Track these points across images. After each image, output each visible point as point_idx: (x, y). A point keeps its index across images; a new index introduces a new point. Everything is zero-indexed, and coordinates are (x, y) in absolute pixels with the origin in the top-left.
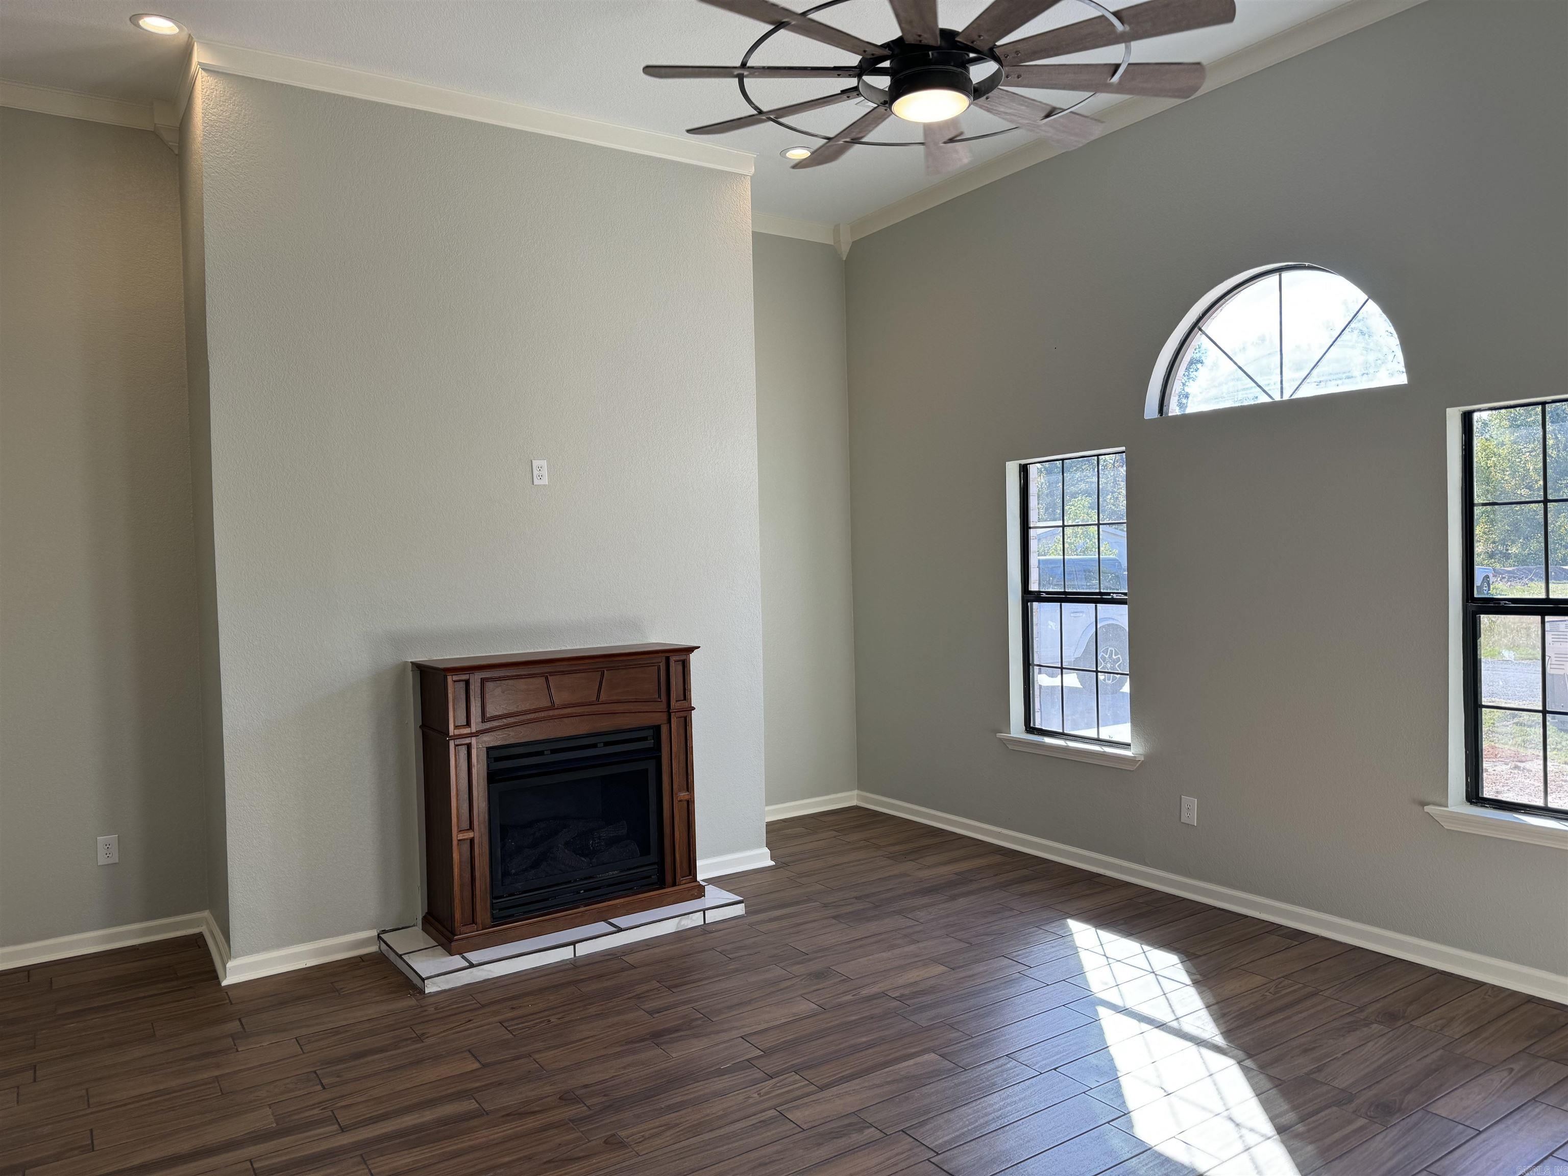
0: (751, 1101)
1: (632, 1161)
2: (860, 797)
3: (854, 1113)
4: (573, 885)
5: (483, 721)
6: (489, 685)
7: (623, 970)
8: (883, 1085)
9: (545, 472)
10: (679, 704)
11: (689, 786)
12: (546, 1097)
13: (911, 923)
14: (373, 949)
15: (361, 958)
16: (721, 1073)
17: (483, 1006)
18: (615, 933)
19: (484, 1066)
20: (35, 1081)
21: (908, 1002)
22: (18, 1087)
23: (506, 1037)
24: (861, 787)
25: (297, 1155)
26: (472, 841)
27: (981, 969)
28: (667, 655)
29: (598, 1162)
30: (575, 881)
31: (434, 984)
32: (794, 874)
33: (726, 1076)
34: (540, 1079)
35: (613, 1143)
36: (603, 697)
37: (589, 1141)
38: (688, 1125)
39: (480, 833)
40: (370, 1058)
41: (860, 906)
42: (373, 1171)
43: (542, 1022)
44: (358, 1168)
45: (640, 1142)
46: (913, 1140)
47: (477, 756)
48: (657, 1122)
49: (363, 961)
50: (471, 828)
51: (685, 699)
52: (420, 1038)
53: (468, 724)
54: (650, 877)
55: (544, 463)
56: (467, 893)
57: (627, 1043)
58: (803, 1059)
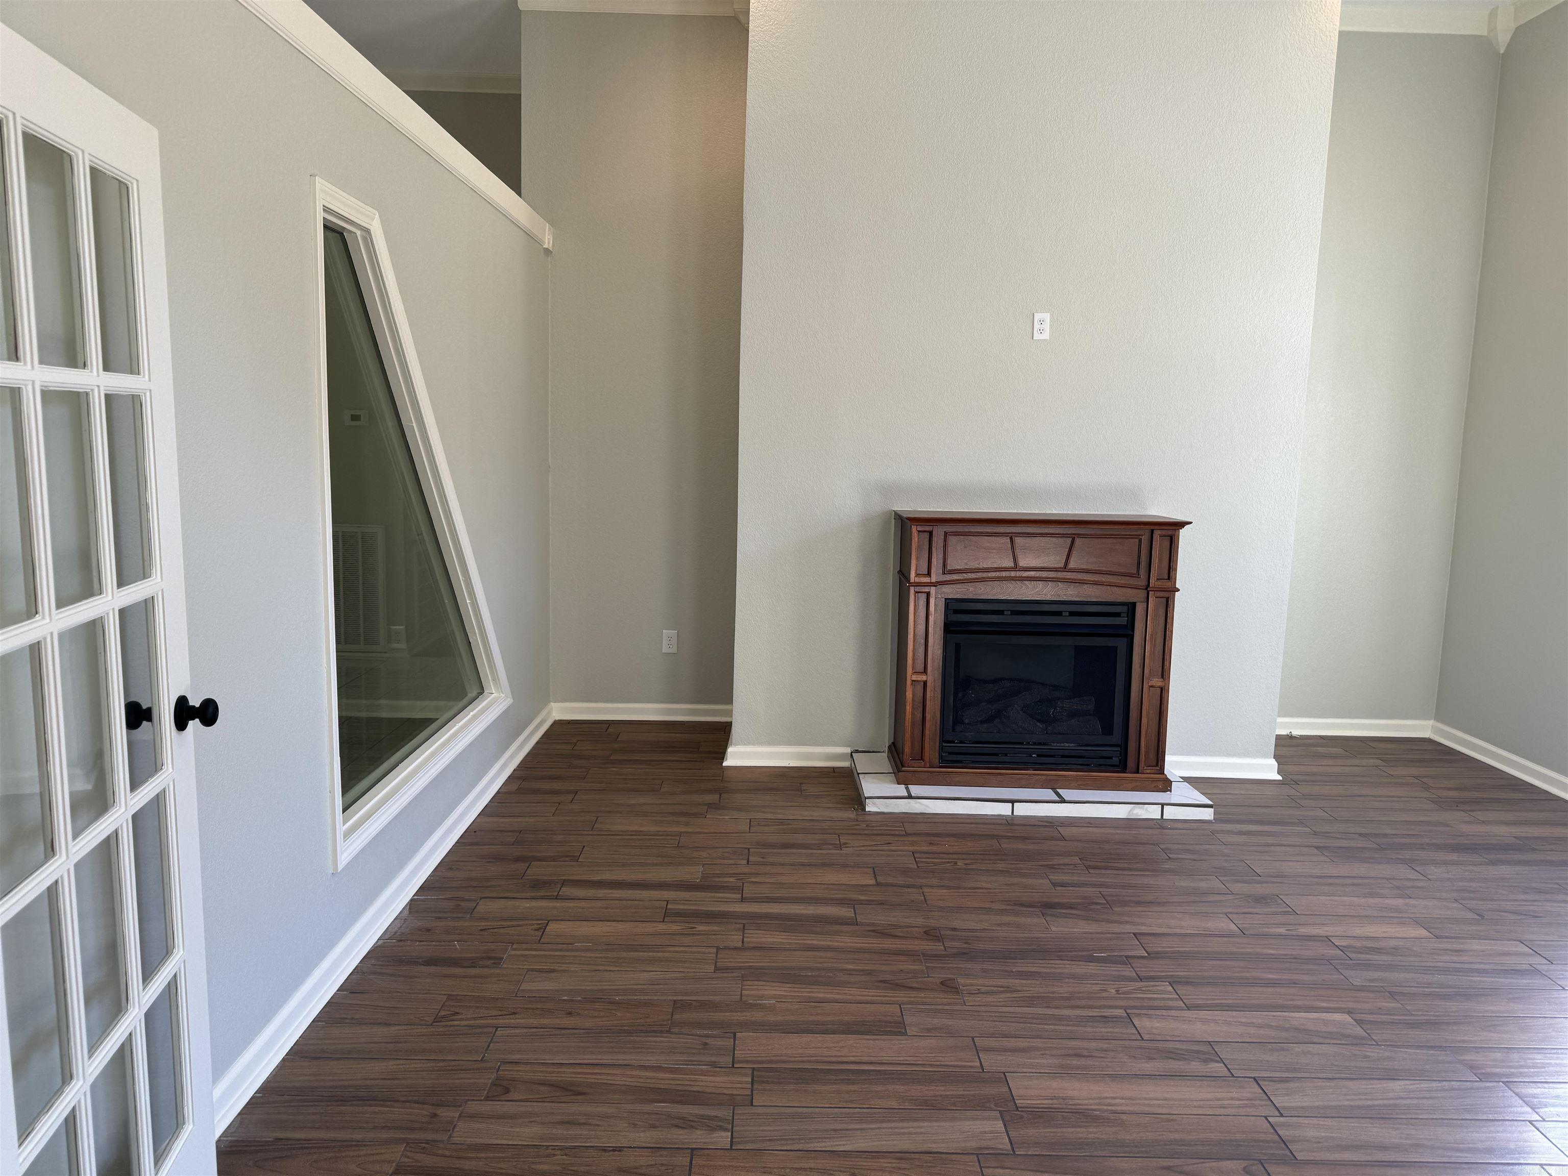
0: (1104, 994)
1: (956, 1007)
2: (1436, 730)
3: (1209, 1042)
4: (1025, 747)
5: (944, 573)
6: (952, 540)
7: (1052, 839)
8: (1261, 1027)
9: (1047, 326)
10: (1159, 583)
11: (1164, 672)
12: (914, 927)
13: (1415, 876)
14: (846, 764)
15: (834, 769)
16: (1091, 959)
17: (907, 835)
18: (1058, 803)
19: (878, 884)
20: (571, 802)
21: (1352, 955)
22: (559, 804)
23: (911, 866)
24: (1438, 718)
25: (700, 908)
26: (925, 683)
27: (1475, 947)
28: (1152, 527)
29: (925, 998)
30: (1028, 744)
31: (874, 804)
32: (1299, 794)
33: (1092, 964)
34: (918, 910)
35: (949, 986)
36: (1072, 565)
37: (928, 977)
38: (1028, 995)
39: (933, 677)
40: (794, 851)
41: (1361, 843)
42: (745, 939)
43: (948, 862)
44: (736, 933)
45: (972, 994)
46: (1261, 1091)
47: (935, 605)
48: (1001, 982)
49: (834, 772)
50: (925, 671)
51: (1169, 578)
52: (840, 846)
53: (929, 574)
54: (1111, 758)
55: (1047, 316)
56: (918, 732)
57: (1015, 904)
58: (1185, 973)
